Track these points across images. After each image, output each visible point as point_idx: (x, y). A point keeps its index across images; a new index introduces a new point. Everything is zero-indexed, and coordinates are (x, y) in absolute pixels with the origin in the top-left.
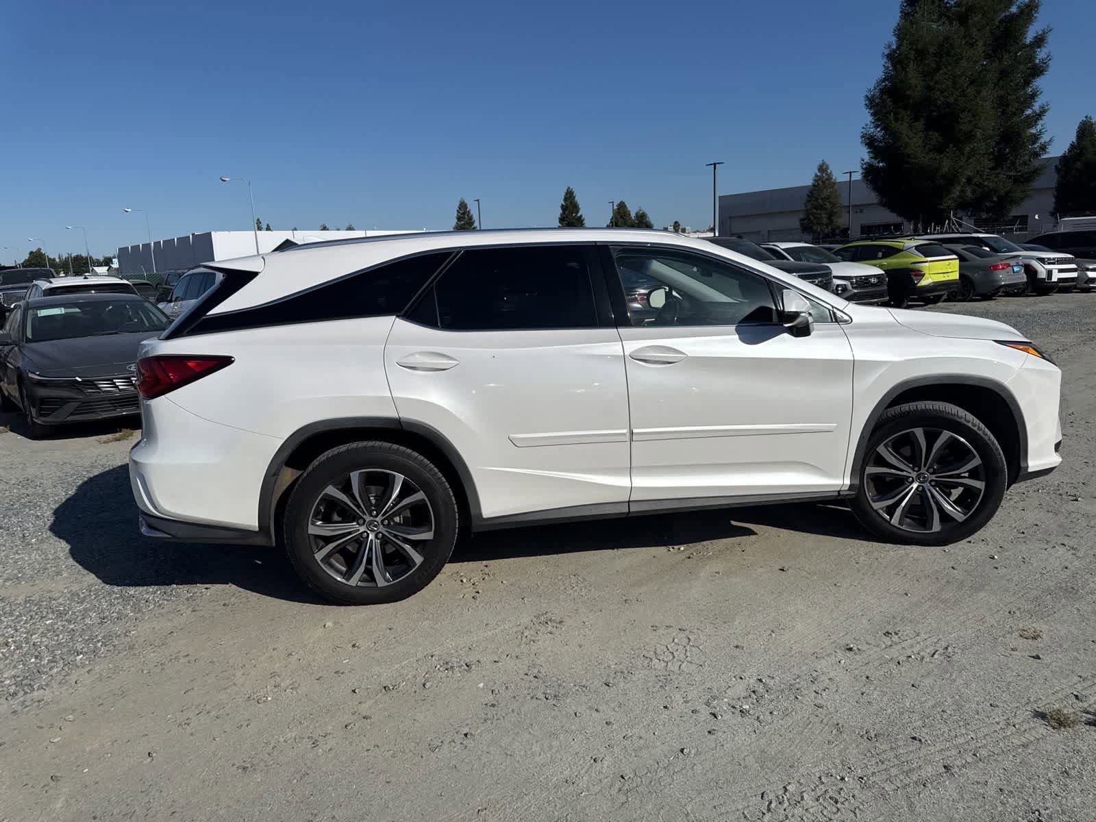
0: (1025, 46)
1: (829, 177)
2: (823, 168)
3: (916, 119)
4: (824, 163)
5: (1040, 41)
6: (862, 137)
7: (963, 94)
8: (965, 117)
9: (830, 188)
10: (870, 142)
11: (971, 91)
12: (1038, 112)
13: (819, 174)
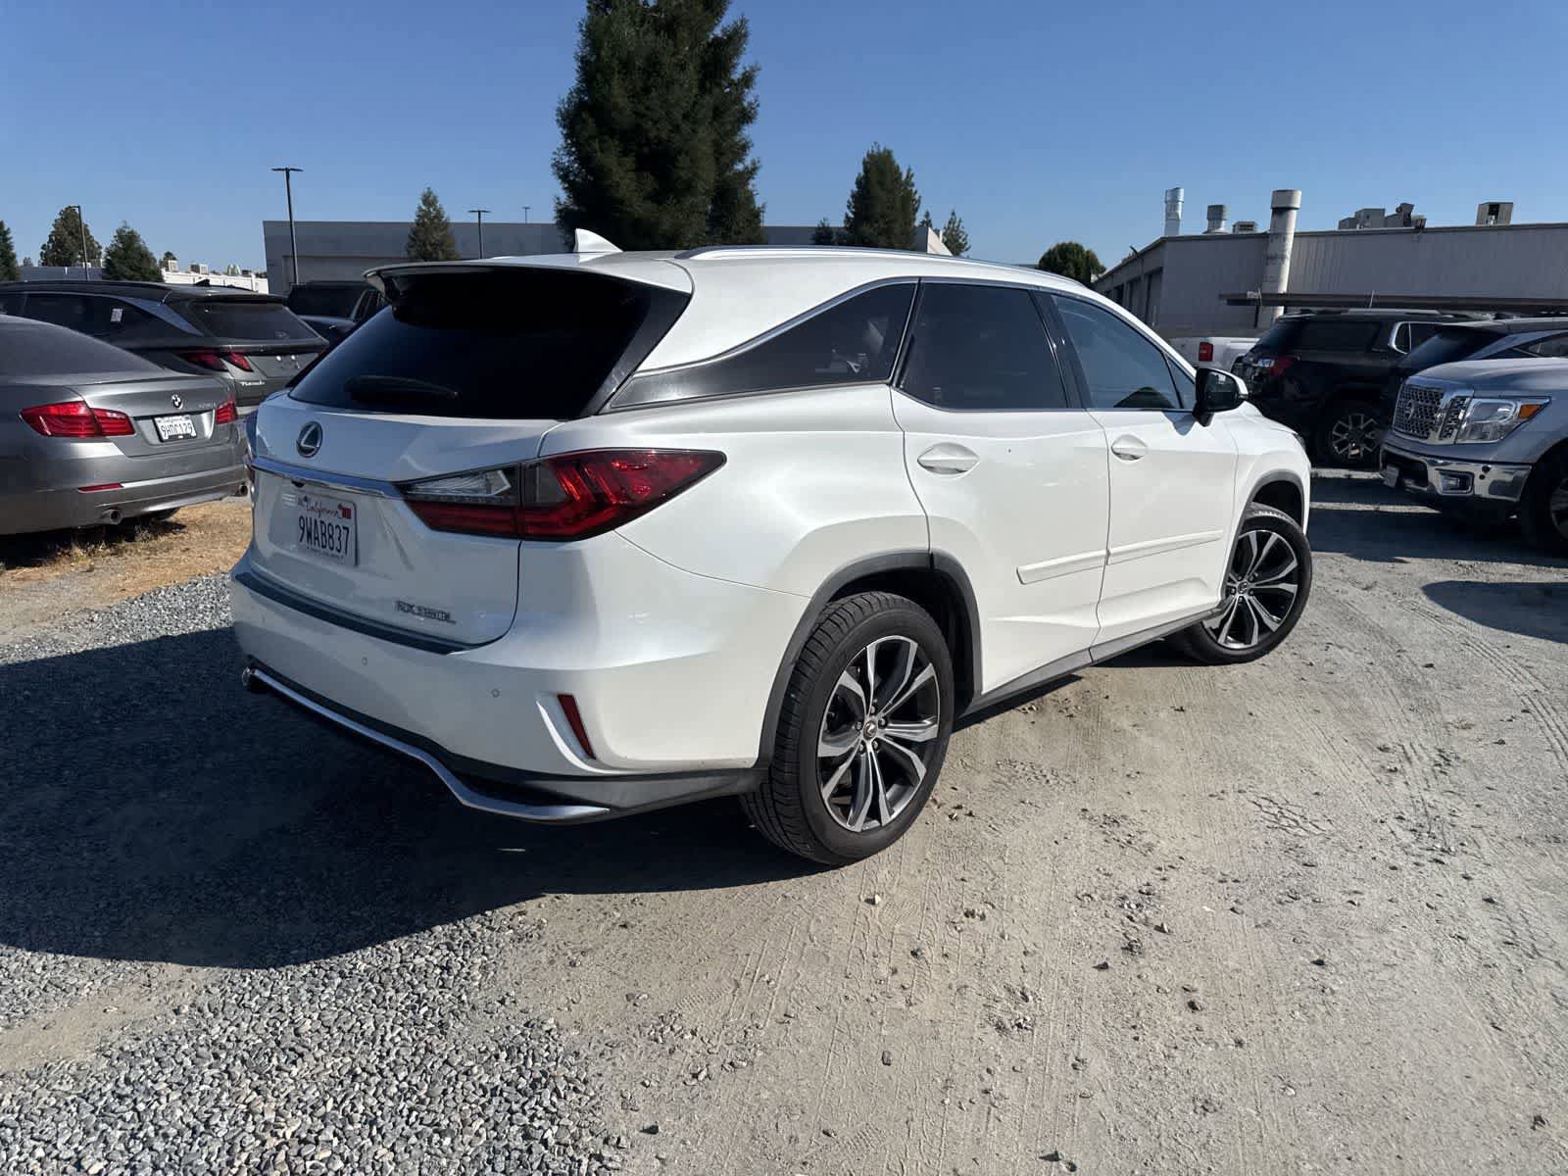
0: (731, 84)
1: (439, 216)
2: (429, 200)
3: (625, 153)
4: (430, 193)
5: (747, 80)
6: (553, 165)
7: (676, 129)
8: (683, 161)
9: (442, 230)
10: (564, 175)
11: (686, 127)
12: (750, 166)
13: (424, 208)
